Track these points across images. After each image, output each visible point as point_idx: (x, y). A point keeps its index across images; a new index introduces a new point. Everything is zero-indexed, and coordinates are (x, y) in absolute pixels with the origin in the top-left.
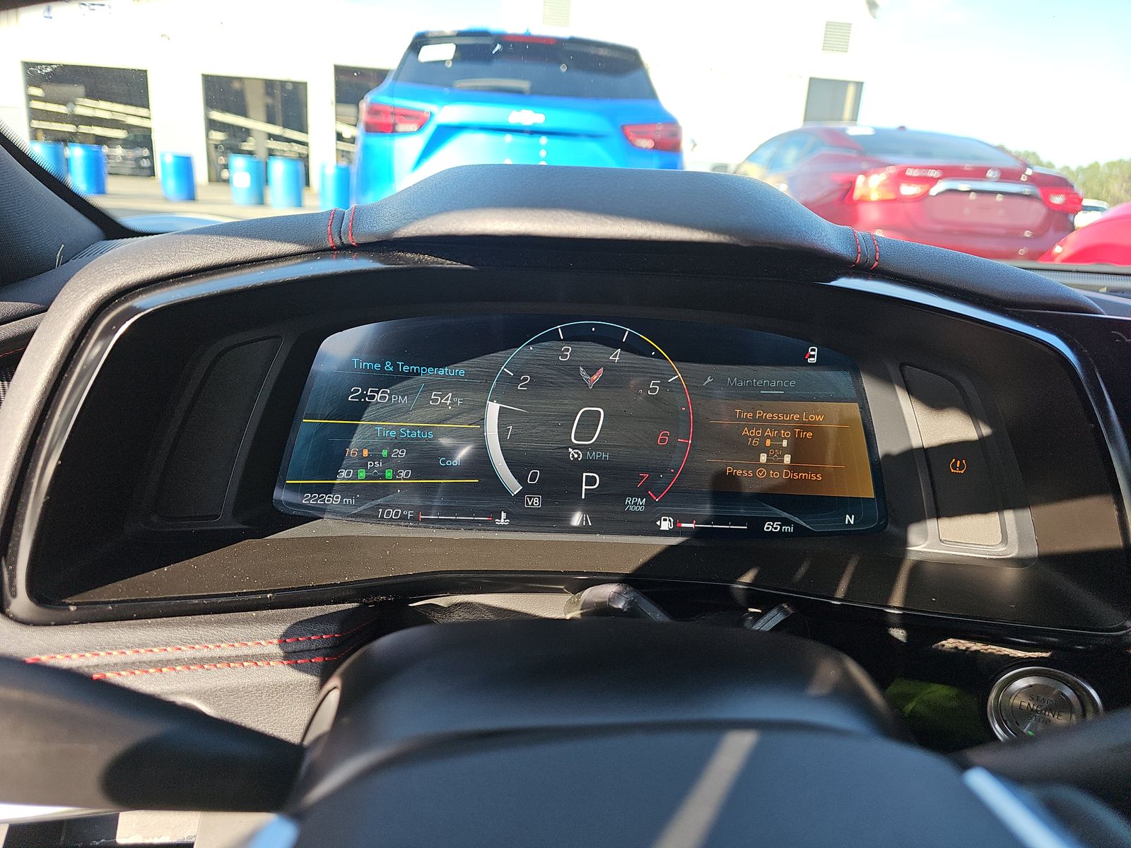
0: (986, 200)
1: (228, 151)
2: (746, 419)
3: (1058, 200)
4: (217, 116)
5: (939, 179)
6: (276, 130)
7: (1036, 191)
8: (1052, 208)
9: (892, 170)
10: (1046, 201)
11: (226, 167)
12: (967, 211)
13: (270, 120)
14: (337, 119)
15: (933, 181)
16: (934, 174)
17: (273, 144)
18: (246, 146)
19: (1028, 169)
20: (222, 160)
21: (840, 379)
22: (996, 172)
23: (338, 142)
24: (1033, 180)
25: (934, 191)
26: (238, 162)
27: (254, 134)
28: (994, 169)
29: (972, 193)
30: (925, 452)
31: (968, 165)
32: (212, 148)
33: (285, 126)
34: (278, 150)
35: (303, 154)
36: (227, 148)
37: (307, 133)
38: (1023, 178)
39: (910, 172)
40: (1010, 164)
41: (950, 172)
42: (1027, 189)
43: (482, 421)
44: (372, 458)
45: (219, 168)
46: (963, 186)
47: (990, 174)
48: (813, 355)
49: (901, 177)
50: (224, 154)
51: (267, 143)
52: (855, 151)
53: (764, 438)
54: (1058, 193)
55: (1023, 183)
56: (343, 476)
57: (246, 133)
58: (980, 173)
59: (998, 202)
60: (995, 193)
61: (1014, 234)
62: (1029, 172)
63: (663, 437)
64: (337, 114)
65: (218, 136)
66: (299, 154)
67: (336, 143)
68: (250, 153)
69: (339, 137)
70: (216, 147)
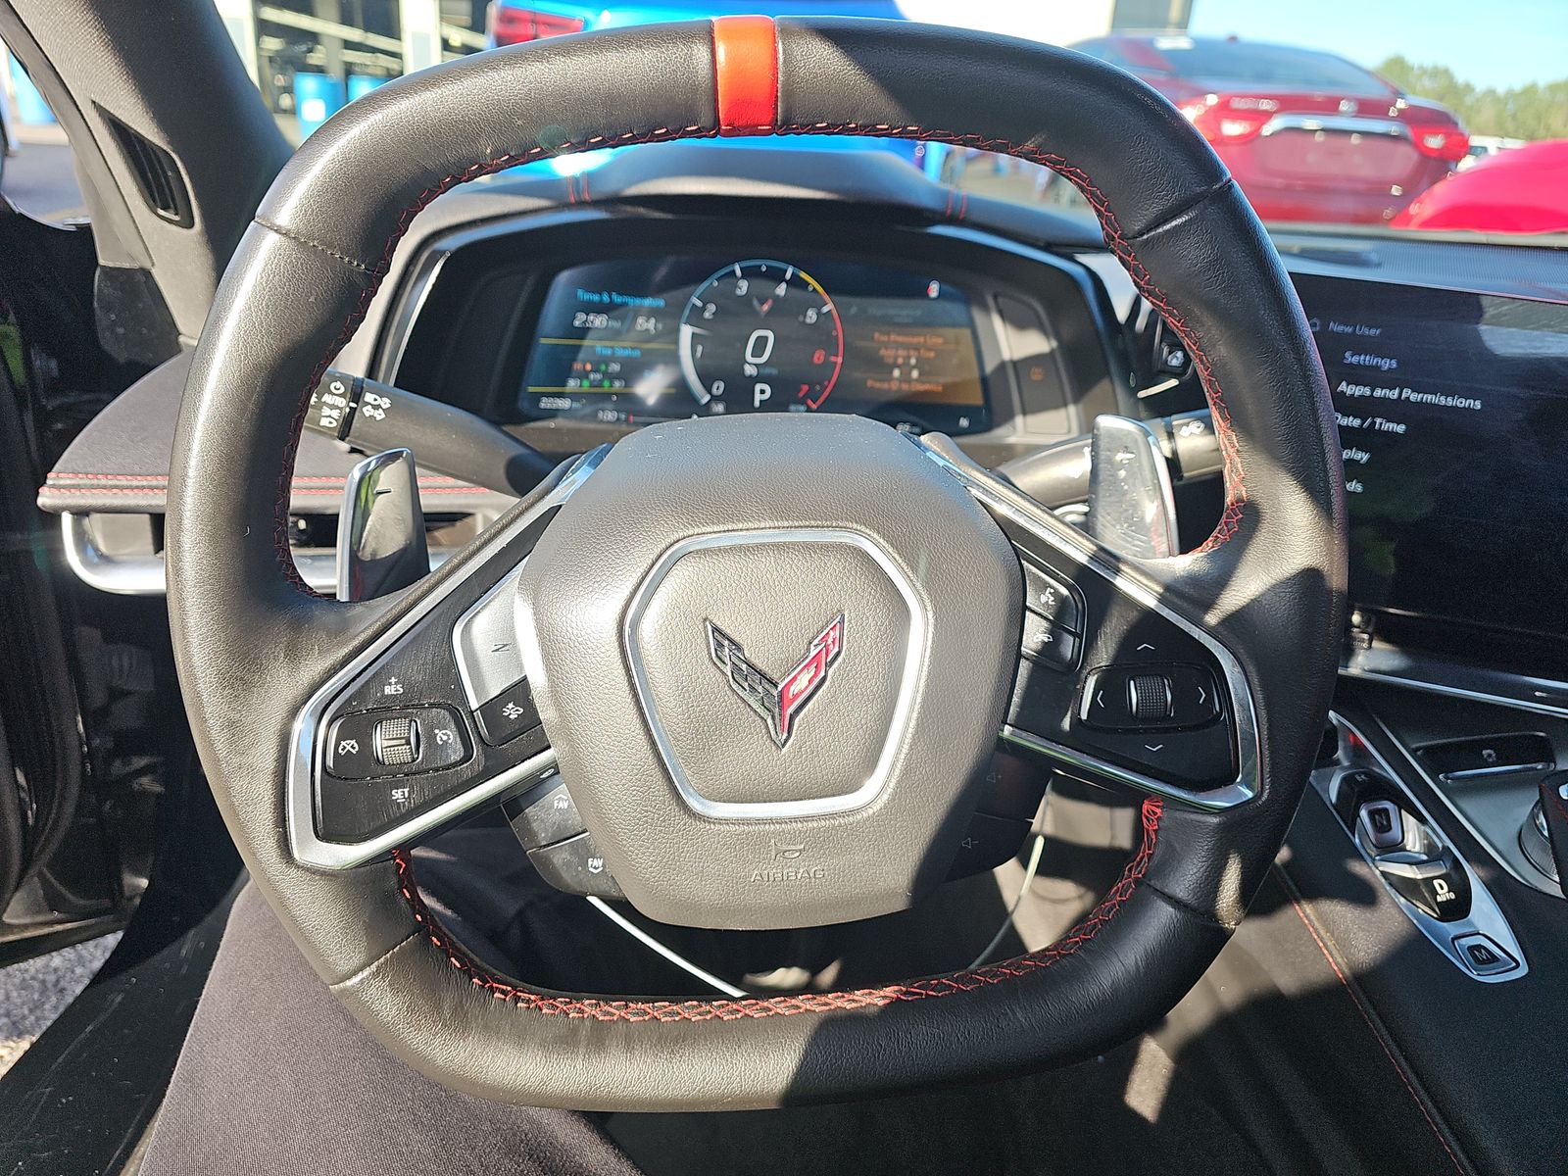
0: (1338, 142)
1: (288, 66)
2: (883, 342)
3: (1435, 142)
4: (271, 14)
5: (1274, 112)
6: (355, 34)
7: (1408, 131)
8: (1426, 154)
9: (1212, 100)
10: (1418, 145)
11: (289, 90)
12: (1312, 158)
13: (346, 20)
14: (442, 19)
15: (1267, 116)
16: (1266, 105)
17: (352, 56)
18: (315, 59)
19: (1399, 100)
20: (280, 80)
21: (955, 310)
22: (1352, 104)
23: (445, 53)
24: (1404, 116)
25: (1267, 130)
26: (307, 84)
27: (324, 40)
28: (1349, 99)
29: (1318, 133)
30: (1015, 364)
31: (1319, 93)
32: (266, 63)
33: (367, 29)
34: (358, 64)
35: (393, 70)
36: (286, 63)
37: (399, 39)
38: (1392, 113)
39: (1238, 104)
40: (1375, 92)
41: (1289, 104)
42: (1394, 128)
43: (676, 342)
44: (595, 370)
45: (276, 93)
46: (1311, 123)
47: (1344, 106)
48: (934, 289)
49: (1225, 110)
50: (282, 71)
51: (343, 54)
52: (1164, 72)
53: (896, 358)
54: (1435, 133)
55: (1393, 119)
56: (572, 384)
57: (312, 38)
58: (1330, 106)
59: (1355, 146)
60: (1348, 133)
61: (1379, 190)
62: (1401, 104)
63: (819, 357)
64: (441, 11)
65: (273, 44)
66: (388, 69)
67: (443, 55)
68: (319, 70)
69: (446, 45)
70: (271, 60)
